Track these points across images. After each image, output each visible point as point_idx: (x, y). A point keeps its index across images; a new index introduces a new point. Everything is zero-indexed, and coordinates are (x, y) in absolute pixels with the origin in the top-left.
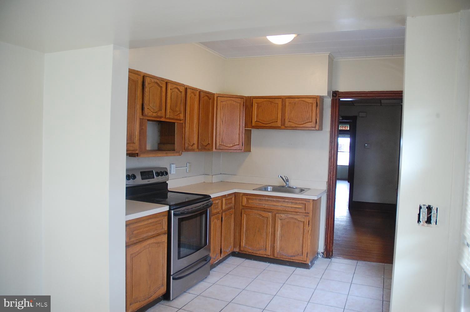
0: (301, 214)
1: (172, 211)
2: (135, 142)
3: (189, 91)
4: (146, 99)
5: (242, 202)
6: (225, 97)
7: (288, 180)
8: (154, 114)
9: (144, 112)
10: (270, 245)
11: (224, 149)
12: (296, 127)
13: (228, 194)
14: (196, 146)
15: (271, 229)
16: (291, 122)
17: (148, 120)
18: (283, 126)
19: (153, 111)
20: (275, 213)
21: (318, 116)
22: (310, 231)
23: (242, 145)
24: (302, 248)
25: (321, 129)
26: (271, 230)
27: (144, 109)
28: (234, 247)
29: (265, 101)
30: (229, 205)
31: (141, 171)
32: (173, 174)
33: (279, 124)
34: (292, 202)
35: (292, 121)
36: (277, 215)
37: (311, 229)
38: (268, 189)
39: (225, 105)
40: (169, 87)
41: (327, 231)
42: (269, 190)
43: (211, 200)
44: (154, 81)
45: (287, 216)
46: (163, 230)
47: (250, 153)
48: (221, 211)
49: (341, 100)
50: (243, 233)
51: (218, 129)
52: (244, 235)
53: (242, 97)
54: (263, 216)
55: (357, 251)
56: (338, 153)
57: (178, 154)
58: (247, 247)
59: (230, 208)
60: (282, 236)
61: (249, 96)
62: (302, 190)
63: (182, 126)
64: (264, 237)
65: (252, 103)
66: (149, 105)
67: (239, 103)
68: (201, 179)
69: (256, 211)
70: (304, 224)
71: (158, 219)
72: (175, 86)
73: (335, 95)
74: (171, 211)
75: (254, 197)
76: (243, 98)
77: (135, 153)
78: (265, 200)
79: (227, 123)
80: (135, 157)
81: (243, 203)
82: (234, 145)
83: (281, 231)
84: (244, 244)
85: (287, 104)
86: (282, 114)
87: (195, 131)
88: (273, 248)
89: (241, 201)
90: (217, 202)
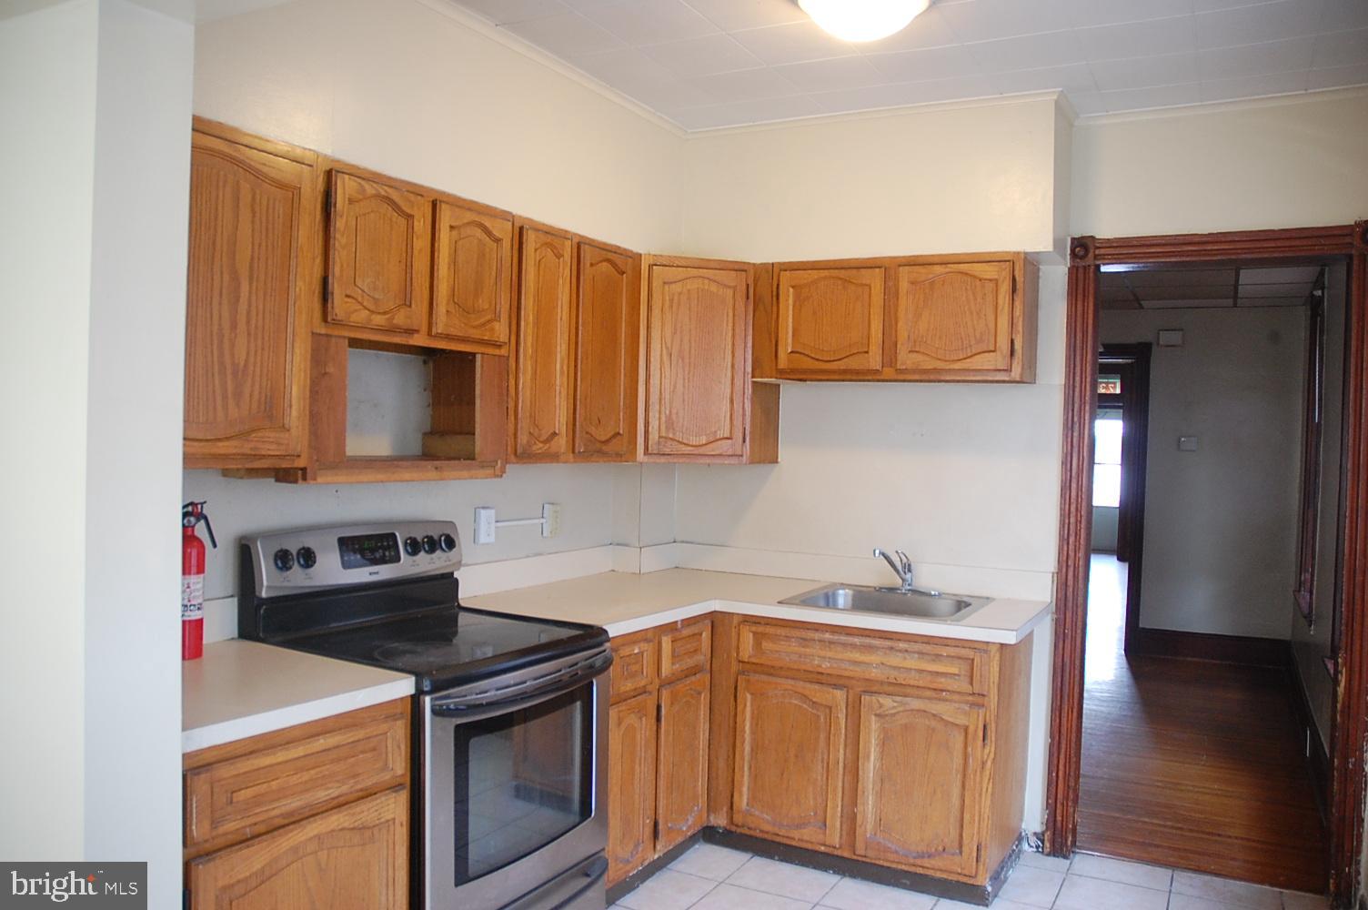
0: (956, 697)
1: (428, 699)
2: (287, 426)
3: (531, 241)
4: (337, 259)
5: (738, 648)
6: (678, 266)
7: (909, 565)
8: (379, 317)
9: (330, 309)
10: (839, 809)
11: (675, 455)
12: (935, 370)
13: (683, 621)
14: (562, 443)
15: (842, 751)
16: (916, 352)
17: (354, 343)
18: (890, 371)
19: (372, 308)
20: (859, 690)
21: (1020, 329)
22: (989, 763)
23: (744, 441)
24: (958, 825)
25: (1029, 376)
26: (845, 754)
27: (330, 296)
28: (711, 808)
29: (825, 278)
30: (689, 660)
31: (343, 535)
32: (483, 544)
33: (874, 360)
34: (920, 653)
35: (922, 350)
36: (866, 699)
37: (992, 755)
38: (835, 602)
39: (680, 294)
40: (446, 218)
41: (1056, 755)
42: (841, 602)
43: (607, 645)
44: (374, 192)
45: (902, 704)
46: (387, 776)
47: (777, 468)
48: (657, 680)
49: (1104, 269)
50: (743, 759)
51: (655, 381)
52: (746, 769)
53: (740, 268)
54: (814, 703)
55: (1165, 826)
56: (1096, 466)
57: (490, 471)
58: (757, 813)
59: (695, 671)
60: (882, 779)
61: (768, 264)
62: (961, 605)
63: (506, 370)
64: (819, 778)
65: (778, 285)
66: (355, 285)
67: (730, 287)
68: (597, 561)
69: (790, 682)
70: (966, 733)
71: (360, 734)
72: (469, 217)
73: (1082, 253)
74: (422, 697)
75: (780, 631)
76: (745, 271)
77: (296, 468)
78: (820, 641)
79: (687, 361)
80: (296, 482)
81: (741, 654)
82: (711, 439)
83: (882, 759)
84: (745, 801)
85: (904, 285)
86: (887, 324)
87: (558, 388)
88: (851, 820)
89: (734, 643)
90: (636, 651)
